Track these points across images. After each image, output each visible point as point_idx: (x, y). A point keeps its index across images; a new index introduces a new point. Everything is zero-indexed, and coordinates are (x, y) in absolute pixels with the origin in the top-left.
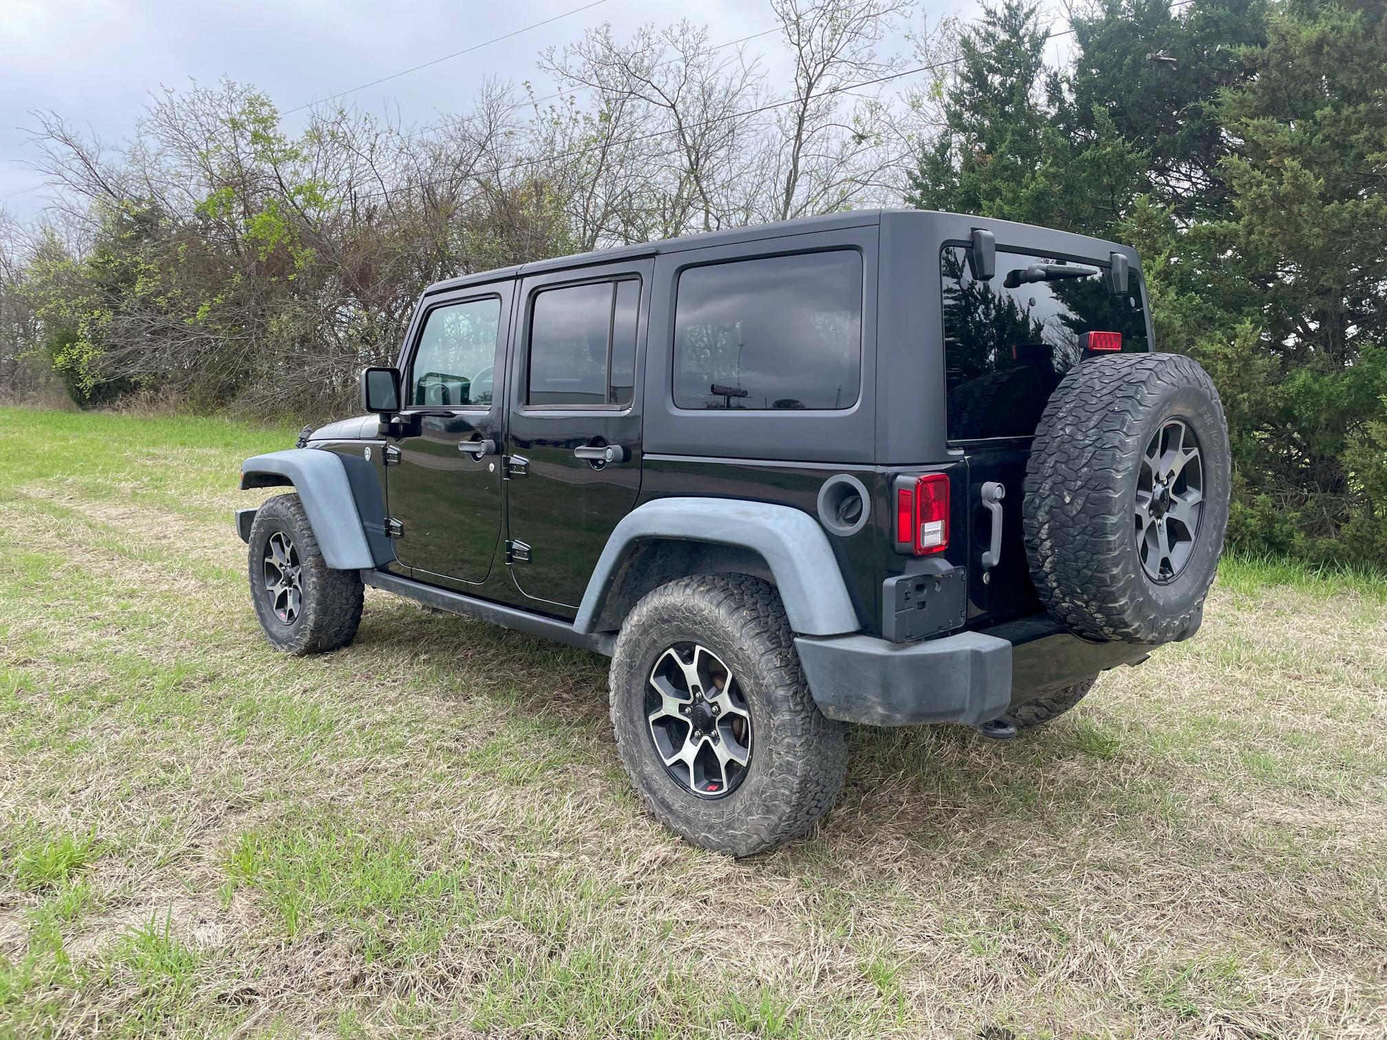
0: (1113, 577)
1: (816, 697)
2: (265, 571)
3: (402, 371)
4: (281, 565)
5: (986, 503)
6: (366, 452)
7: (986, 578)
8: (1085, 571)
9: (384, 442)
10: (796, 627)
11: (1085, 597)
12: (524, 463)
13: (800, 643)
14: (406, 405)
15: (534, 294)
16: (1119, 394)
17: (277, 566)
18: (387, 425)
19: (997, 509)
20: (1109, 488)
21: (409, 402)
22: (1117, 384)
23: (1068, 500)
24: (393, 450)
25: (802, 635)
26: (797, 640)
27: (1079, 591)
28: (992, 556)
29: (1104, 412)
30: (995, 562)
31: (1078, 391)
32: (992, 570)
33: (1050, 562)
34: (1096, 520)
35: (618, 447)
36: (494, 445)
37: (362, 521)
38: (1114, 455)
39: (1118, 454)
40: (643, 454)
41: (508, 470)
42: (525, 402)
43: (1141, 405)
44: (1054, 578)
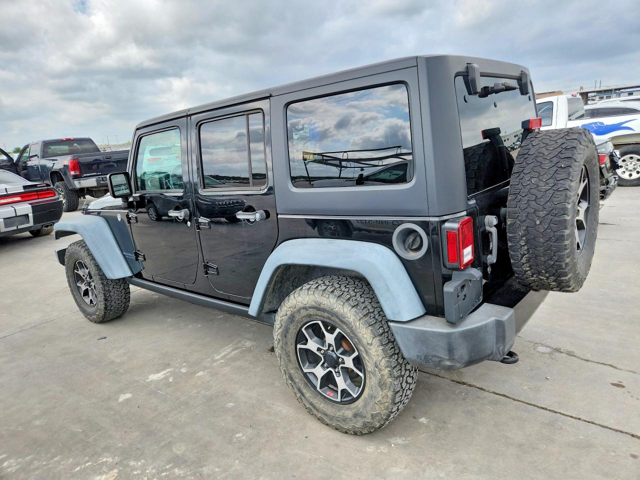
0: (567, 264)
1: (406, 355)
2: (75, 278)
3: (130, 173)
4: (84, 276)
5: (488, 228)
6: (118, 217)
7: (489, 269)
8: (549, 261)
9: (127, 211)
10: (390, 316)
11: (547, 275)
12: (207, 222)
13: (394, 326)
14: (135, 190)
15: (199, 126)
16: (563, 156)
17: (82, 276)
18: (126, 203)
19: (494, 230)
20: (565, 214)
21: (137, 189)
22: (560, 149)
23: (538, 222)
24: (132, 215)
25: (393, 321)
26: (391, 324)
27: (543, 272)
28: (492, 259)
29: (555, 169)
30: (495, 261)
31: (534, 156)
32: (492, 265)
33: (526, 257)
34: (558, 233)
35: (262, 211)
36: (188, 212)
37: (122, 252)
38: (566, 194)
39: (569, 193)
40: (277, 215)
41: (198, 226)
42: (202, 187)
43: (576, 161)
44: (528, 265)
